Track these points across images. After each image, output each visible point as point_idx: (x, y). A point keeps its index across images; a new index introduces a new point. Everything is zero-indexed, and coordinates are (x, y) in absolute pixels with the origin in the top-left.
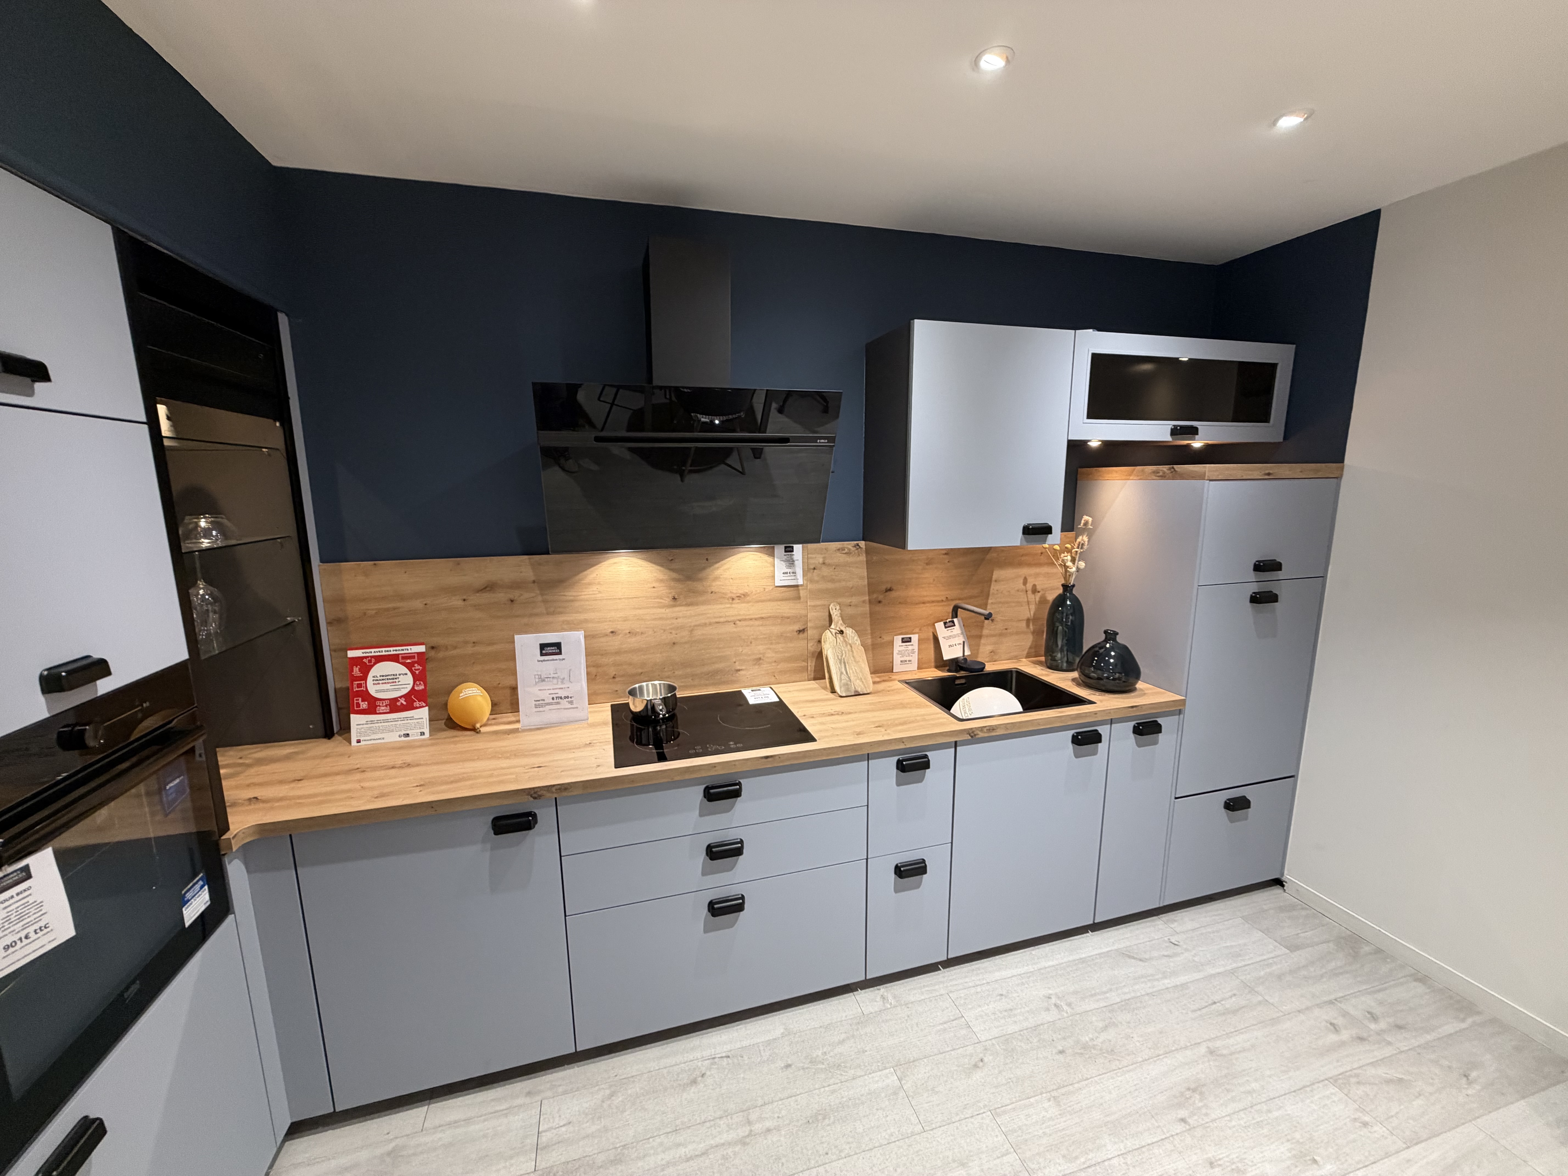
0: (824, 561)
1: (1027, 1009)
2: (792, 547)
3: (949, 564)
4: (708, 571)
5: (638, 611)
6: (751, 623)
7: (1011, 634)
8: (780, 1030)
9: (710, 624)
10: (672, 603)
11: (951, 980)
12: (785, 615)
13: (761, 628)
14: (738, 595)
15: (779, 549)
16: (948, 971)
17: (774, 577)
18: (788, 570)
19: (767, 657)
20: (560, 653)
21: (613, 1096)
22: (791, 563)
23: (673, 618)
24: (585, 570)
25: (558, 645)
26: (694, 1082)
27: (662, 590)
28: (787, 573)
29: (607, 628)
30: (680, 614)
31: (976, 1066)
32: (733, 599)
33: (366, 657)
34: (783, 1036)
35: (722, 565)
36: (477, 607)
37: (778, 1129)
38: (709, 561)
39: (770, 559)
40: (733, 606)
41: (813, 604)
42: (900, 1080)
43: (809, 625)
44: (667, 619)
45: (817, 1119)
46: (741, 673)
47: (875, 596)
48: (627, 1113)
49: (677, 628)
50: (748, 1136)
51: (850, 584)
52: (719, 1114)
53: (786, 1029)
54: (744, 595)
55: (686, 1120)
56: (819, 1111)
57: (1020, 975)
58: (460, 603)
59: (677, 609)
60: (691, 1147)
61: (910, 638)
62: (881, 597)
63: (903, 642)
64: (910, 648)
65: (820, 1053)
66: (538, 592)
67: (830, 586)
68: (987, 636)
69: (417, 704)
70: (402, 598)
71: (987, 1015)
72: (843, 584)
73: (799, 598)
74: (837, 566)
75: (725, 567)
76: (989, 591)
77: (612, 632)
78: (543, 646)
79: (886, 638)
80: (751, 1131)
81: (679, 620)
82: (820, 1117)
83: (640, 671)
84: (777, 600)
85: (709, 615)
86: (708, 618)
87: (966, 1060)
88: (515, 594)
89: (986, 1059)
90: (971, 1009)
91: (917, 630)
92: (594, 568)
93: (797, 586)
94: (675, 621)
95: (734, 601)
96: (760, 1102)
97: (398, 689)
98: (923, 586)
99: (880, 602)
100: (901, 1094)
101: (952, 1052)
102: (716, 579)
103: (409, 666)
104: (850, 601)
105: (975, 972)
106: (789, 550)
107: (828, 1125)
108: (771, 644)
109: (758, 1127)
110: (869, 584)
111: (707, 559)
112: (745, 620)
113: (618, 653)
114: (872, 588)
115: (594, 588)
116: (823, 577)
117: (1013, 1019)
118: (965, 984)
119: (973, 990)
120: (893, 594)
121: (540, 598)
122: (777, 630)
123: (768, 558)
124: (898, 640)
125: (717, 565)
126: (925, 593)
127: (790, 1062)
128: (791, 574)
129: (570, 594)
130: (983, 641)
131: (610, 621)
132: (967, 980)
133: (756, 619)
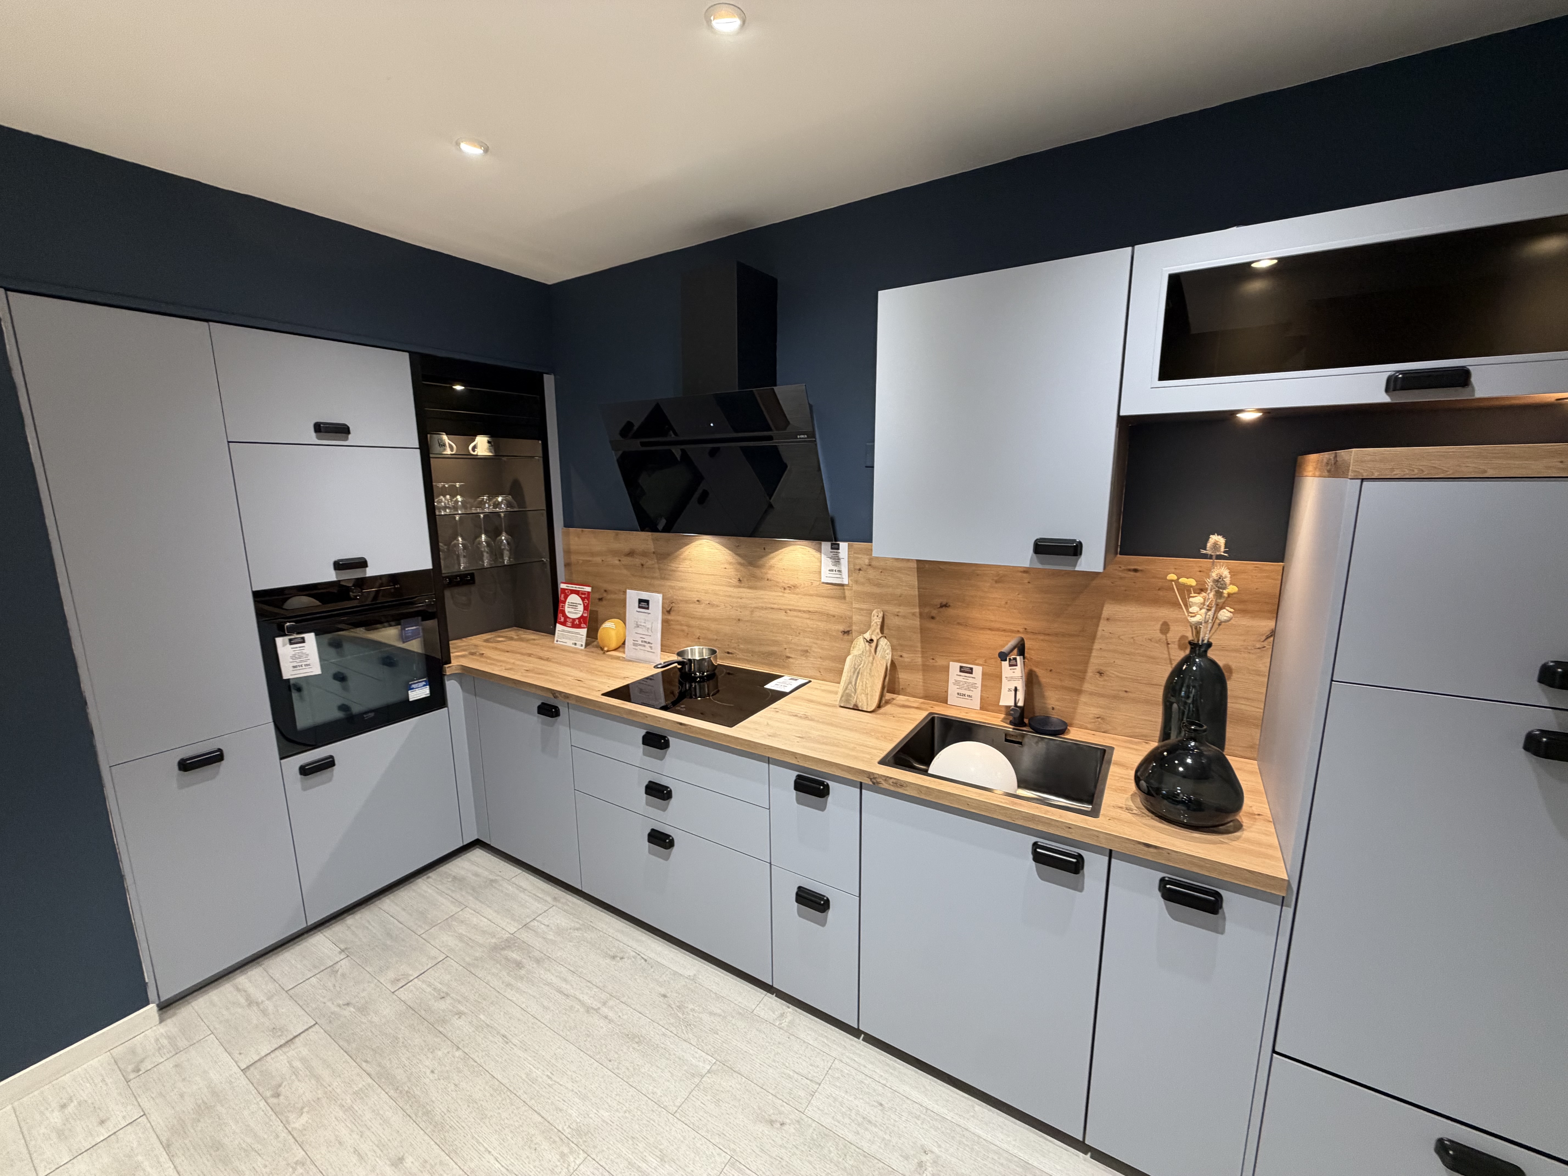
0: (869, 562)
1: (887, 1137)
2: (839, 544)
3: (1030, 586)
4: (764, 559)
5: (715, 586)
6: (800, 614)
7: (1135, 701)
8: (691, 973)
9: (766, 609)
10: (738, 584)
11: (854, 1053)
12: (831, 613)
13: (808, 621)
14: (789, 585)
15: (826, 546)
16: (864, 1045)
17: (820, 572)
18: (834, 568)
19: (813, 651)
20: (648, 608)
21: (577, 930)
22: (837, 560)
23: (738, 597)
24: (681, 548)
25: (647, 602)
26: (614, 957)
27: (731, 571)
28: (833, 571)
29: (695, 596)
30: (744, 595)
31: (772, 1122)
32: (785, 589)
33: (567, 589)
34: (689, 977)
35: (776, 555)
36: (626, 567)
37: (611, 1021)
38: (767, 550)
39: (817, 554)
40: (785, 595)
41: (857, 606)
42: (709, 1072)
43: (854, 628)
44: (733, 597)
45: (634, 1038)
46: (791, 660)
47: (927, 610)
48: (571, 944)
49: (741, 607)
50: (595, 1009)
51: (898, 591)
52: (601, 985)
53: (695, 975)
54: (794, 586)
55: (584, 972)
56: (641, 1036)
57: (927, 1109)
58: (617, 562)
59: (741, 590)
60: (568, 987)
61: (971, 669)
62: (934, 612)
63: (961, 671)
64: (971, 680)
65: (691, 1006)
66: (656, 561)
67: (876, 590)
68: (1091, 694)
69: (583, 625)
70: (593, 554)
71: (842, 1104)
72: (890, 590)
73: (844, 598)
74: (884, 569)
75: (780, 557)
76: (1096, 632)
77: (698, 601)
78: (640, 601)
79: (940, 662)
80: (599, 1008)
81: (743, 600)
82: (637, 1040)
83: (715, 637)
84: (823, 597)
85: (765, 600)
86: (766, 602)
87: (772, 1111)
88: (644, 560)
89: (786, 1127)
90: (836, 1086)
91: (981, 661)
92: (688, 546)
93: (842, 585)
94: (739, 600)
95: (786, 591)
96: (623, 1000)
97: (576, 613)
98: (991, 608)
99: (933, 618)
100: (696, 1080)
101: (771, 1097)
102: (771, 567)
103: (583, 599)
104: (898, 610)
105: (887, 1068)
106: (836, 547)
107: (634, 1048)
108: (817, 639)
109: (605, 1010)
110: (920, 596)
111: (764, 549)
112: (795, 610)
113: (701, 619)
114: (924, 600)
115: (688, 562)
116: (869, 579)
117: (859, 1129)
118: (862, 1067)
119: (861, 1077)
120: (950, 612)
121: (656, 566)
122: (822, 625)
123: (816, 553)
124: (954, 667)
125: (772, 555)
126: (992, 618)
127: (668, 995)
128: (837, 573)
129: (674, 565)
130: (1083, 698)
131: (697, 591)
132: (870, 1066)
133: (804, 612)
